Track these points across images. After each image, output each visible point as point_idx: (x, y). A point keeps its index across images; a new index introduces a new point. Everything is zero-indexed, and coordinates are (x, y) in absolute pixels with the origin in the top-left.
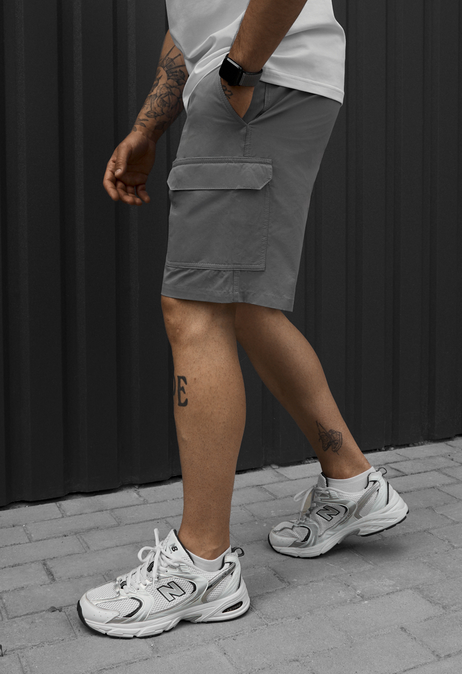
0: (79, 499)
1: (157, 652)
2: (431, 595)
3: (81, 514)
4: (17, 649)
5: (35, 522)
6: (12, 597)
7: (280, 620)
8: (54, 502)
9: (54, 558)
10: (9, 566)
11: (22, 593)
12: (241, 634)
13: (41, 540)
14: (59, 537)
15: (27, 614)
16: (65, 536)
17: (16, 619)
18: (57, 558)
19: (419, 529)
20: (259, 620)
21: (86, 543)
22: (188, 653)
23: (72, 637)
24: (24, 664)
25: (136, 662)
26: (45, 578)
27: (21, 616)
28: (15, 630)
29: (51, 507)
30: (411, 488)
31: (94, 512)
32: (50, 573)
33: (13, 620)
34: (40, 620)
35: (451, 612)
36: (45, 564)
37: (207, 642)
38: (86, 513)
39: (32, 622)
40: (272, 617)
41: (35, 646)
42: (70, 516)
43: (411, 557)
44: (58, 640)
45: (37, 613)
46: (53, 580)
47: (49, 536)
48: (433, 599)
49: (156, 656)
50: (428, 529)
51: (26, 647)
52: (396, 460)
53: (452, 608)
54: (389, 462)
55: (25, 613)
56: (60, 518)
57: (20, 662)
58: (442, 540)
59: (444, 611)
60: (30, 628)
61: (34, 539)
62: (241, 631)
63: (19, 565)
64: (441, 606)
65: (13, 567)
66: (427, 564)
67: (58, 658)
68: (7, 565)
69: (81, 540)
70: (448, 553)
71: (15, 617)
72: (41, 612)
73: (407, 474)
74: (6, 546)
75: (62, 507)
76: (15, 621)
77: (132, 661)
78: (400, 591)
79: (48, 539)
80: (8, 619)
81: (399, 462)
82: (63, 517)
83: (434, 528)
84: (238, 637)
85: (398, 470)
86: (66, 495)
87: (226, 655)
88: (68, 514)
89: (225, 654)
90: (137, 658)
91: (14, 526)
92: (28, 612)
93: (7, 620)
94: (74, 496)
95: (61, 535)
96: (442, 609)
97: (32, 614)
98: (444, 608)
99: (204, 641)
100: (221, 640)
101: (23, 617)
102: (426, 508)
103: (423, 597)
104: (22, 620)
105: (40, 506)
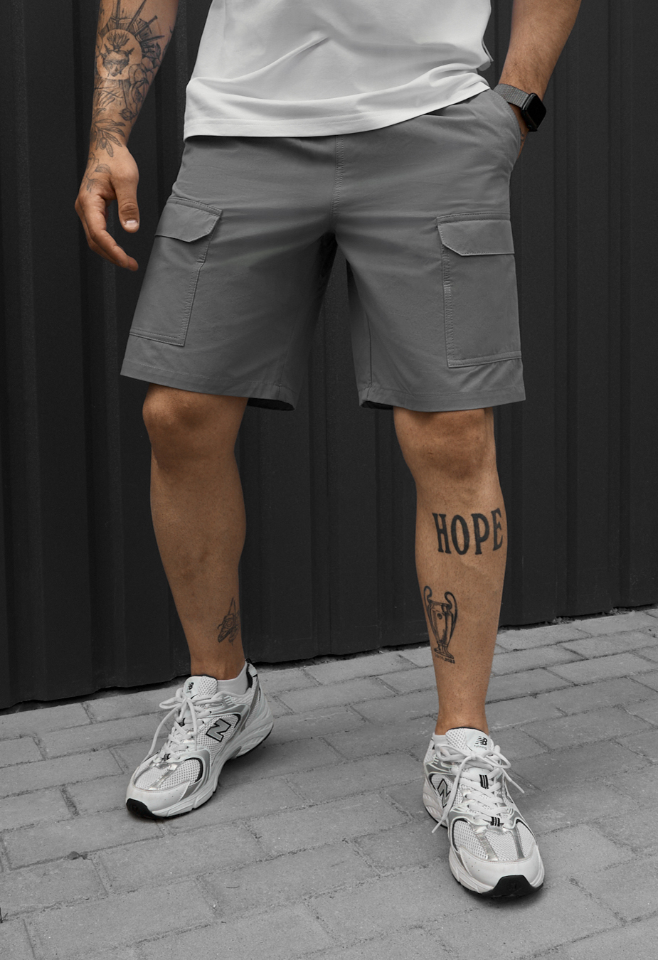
0: (115, 697)
1: (221, 916)
2: (615, 833)
3: (117, 719)
4: (23, 912)
5: (52, 731)
6: (16, 838)
7: (397, 869)
8: (79, 702)
9: (78, 782)
10: (14, 795)
11: (32, 833)
12: (341, 889)
13: (60, 757)
14: (85, 752)
15: (38, 863)
16: (94, 751)
17: (22, 869)
18: (81, 782)
19: (602, 737)
20: (367, 870)
21: (123, 760)
22: (265, 917)
23: (101, 894)
24: (32, 933)
25: (190, 930)
26: (64, 810)
27: (28, 866)
28: (20, 886)
29: (75, 708)
30: (593, 678)
31: (136, 716)
32: (71, 804)
33: (18, 871)
34: (56, 871)
35: (643, 856)
36: (64, 791)
37: (292, 901)
38: (124, 718)
39: (45, 874)
40: (386, 866)
41: (48, 908)
42: (101, 722)
43: (590, 778)
44: (81, 899)
45: (52, 860)
46: (76, 813)
47: (70, 751)
48: (618, 838)
49: (220, 921)
50: (616, 737)
51: (35, 910)
52: (572, 637)
53: (645, 851)
54: (563, 640)
55: (35, 861)
56: (87, 725)
57: (26, 930)
58: (635, 753)
59: (634, 855)
60: (41, 882)
61: (50, 755)
62: (341, 885)
63: (27, 792)
64: (629, 848)
65: (19, 795)
66: (612, 787)
67: (80, 925)
68: (10, 793)
69: (116, 757)
70: (643, 772)
71: (21, 867)
72: (57, 859)
73: (587, 657)
74: (10, 765)
75: (91, 709)
76: (20, 873)
77: (185, 929)
78: (572, 826)
79: (69, 755)
80: (11, 869)
81: (577, 640)
82: (91, 723)
83: (624, 736)
84: (337, 894)
85: (575, 652)
86: (96, 692)
87: (319, 920)
88: (99, 719)
89: (318, 918)
90: (193, 924)
91: (21, 737)
92: (38, 859)
93: (8, 871)
94: (108, 693)
95: (87, 749)
96: (631, 852)
97: (44, 862)
98: (634, 850)
99: (288, 899)
100: (313, 898)
101: (31, 867)
102: (614, 707)
103: (604, 836)
104: (31, 871)
105: (59, 707)
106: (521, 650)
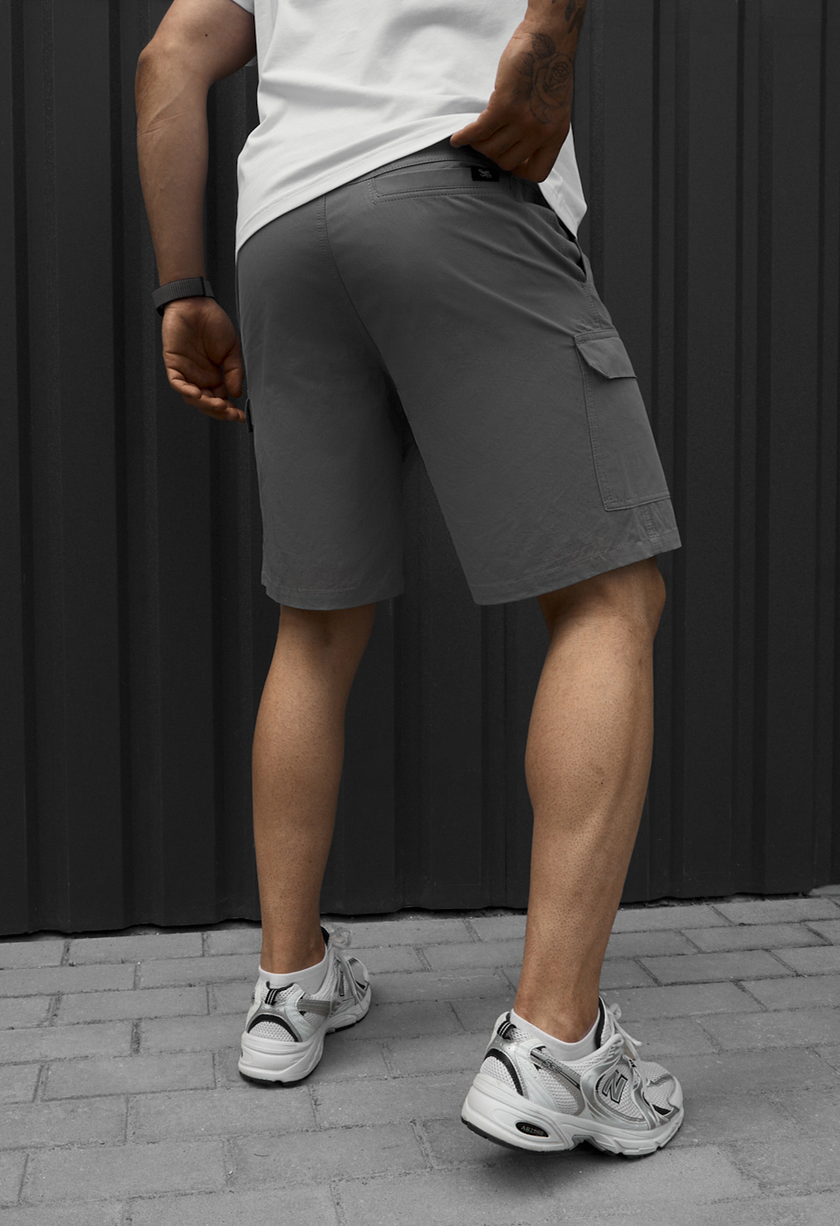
0: (241, 931)
1: (233, 1184)
2: (750, 1161)
3: (231, 955)
4: (31, 1147)
5: (157, 959)
6: (63, 1069)
7: (455, 1163)
8: (200, 931)
9: (156, 1017)
10: (85, 1023)
11: (82, 1065)
12: (380, 1176)
13: (152, 988)
14: (181, 986)
15: (72, 1098)
16: (191, 986)
17: (53, 1102)
18: (160, 1018)
19: (798, 1042)
20: (421, 1158)
21: (215, 1001)
22: (280, 1193)
23: (119, 1141)
24: (29, 1170)
25: (192, 1194)
26: (125, 1046)
27: (61, 1100)
28: (42, 1119)
29: (194, 938)
30: (826, 969)
31: (254, 953)
32: (136, 1040)
33: (49, 1103)
34: (86, 1109)
35: (772, 1195)
36: (136, 1026)
37: (318, 1180)
38: (241, 954)
39: (72, 1111)
40: (444, 1157)
41: (58, 1146)
42: (213, 956)
43: (754, 1090)
44: (96, 1142)
45: (87, 1097)
46: (137, 1051)
47: (164, 984)
48: (749, 1168)
49: (228, 1189)
50: (817, 1045)
51: (45, 1146)
52: (825, 915)
53: (777, 1189)
54: (811, 917)
55: (69, 1096)
56: (197, 957)
57: (25, 1166)
58: (833, 1067)
59: (760, 1192)
60: (65, 1119)
61: (141, 986)
62: (382, 1172)
63: (99, 1022)
64: (757, 1182)
65: (89, 1023)
66: (779, 1106)
67: (82, 1169)
68: (81, 1021)
69: (210, 995)
70: (830, 1092)
71: (53, 1099)
72: (93, 1097)
73: (833, 942)
74: (96, 991)
75: (209, 940)
76: (48, 1106)
77: (188, 1192)
78: (698, 1145)
79: (163, 987)
80: (43, 1100)
81: (831, 919)
82: (203, 955)
83: (831, 1044)
84: (373, 1180)
85: (819, 935)
86: (221, 922)
87: (338, 1207)
88: (213, 952)
89: (338, 1204)
90: (198, 1189)
91: (123, 962)
92: (73, 1094)
93: (39, 1102)
94: (236, 925)
95: (184, 983)
96: (757, 1188)
97: (78, 1098)
98: (762, 1186)
99: (314, 1178)
100: (342, 1182)
101: (64, 1101)
102: (835, 1008)
103: (732, 1163)
104: (60, 1105)
105: (178, 935)
106: (750, 925)
